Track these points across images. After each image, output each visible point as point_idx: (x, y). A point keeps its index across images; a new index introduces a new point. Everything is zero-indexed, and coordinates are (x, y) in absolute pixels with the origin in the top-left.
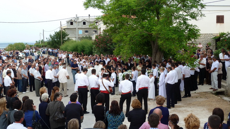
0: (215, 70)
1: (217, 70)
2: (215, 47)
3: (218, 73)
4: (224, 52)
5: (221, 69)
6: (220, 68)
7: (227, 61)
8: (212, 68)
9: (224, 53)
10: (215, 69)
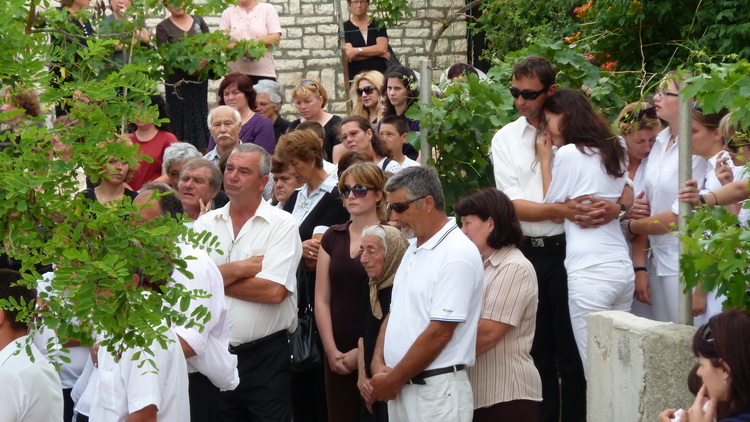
0: (434, 354)
1: (460, 351)
2: (460, 28)
3: (476, 394)
4: (549, 105)
5: (527, 342)
6: (507, 329)
7: (585, 224)
8: (399, 337)
9: (554, 121)
10: (441, 333)
